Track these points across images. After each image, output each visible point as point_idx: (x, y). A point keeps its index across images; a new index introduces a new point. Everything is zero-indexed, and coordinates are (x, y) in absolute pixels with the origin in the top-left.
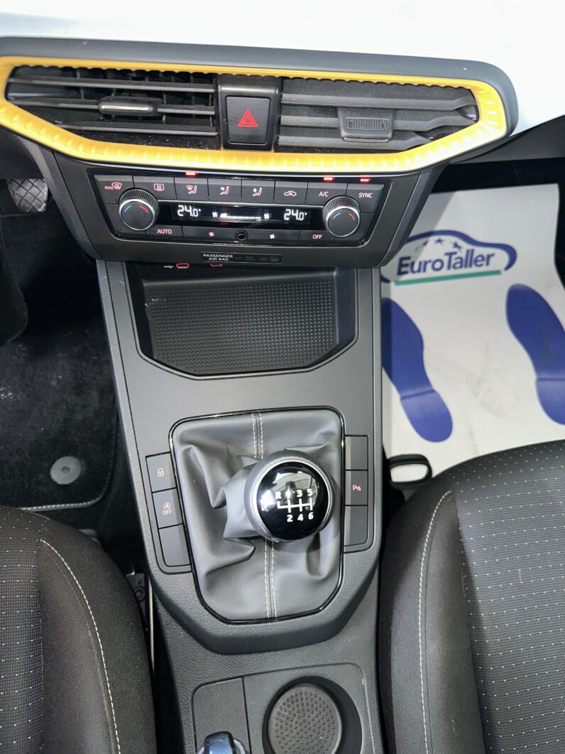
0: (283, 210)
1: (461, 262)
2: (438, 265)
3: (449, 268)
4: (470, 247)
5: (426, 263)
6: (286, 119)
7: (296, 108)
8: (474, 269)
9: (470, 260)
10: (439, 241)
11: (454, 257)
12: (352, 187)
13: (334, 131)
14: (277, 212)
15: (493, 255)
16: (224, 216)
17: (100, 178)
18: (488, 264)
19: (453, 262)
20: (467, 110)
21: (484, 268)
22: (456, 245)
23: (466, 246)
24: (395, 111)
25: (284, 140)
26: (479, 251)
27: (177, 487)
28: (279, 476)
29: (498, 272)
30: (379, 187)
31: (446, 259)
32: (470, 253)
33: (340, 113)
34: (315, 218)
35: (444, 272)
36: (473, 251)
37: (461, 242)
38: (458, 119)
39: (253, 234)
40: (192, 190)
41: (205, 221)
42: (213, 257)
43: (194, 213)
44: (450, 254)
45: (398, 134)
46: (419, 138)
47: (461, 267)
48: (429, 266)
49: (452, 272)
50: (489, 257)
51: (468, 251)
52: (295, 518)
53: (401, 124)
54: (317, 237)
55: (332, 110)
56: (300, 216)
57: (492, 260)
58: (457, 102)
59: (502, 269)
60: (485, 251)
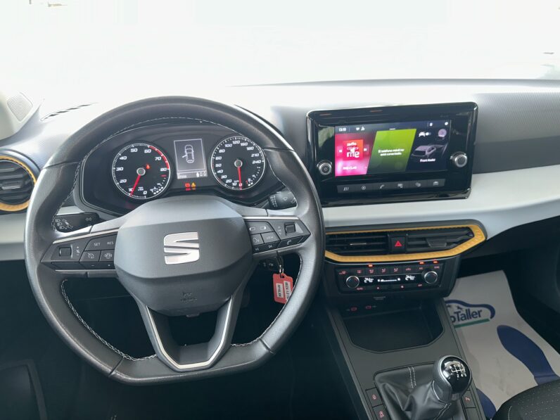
0: (405, 276)
1: (465, 316)
2: (453, 319)
3: (459, 320)
4: (467, 308)
6: (411, 243)
7: (412, 239)
8: (473, 320)
9: (469, 315)
10: (449, 307)
11: (460, 314)
12: (431, 265)
13: (426, 245)
14: (403, 277)
15: (481, 311)
16: (382, 281)
17: (338, 271)
18: (480, 316)
19: (460, 317)
20: (469, 234)
21: (478, 319)
22: (459, 308)
23: (465, 308)
24: (445, 237)
25: (409, 250)
26: (472, 310)
27: (384, 404)
28: (446, 364)
29: (487, 320)
30: (442, 264)
31: (456, 316)
32: (468, 311)
33: (427, 240)
34: (419, 278)
35: (457, 322)
36: (469, 310)
37: (461, 306)
38: (467, 237)
39: (394, 287)
40: (371, 271)
41: (375, 283)
42: (377, 298)
43: (371, 280)
44: (457, 313)
45: (449, 244)
46: (455, 244)
47: (465, 319)
49: (461, 322)
50: (479, 312)
51: (466, 310)
52: (460, 376)
53: (449, 240)
54: (420, 285)
55: (424, 239)
56: (412, 278)
57: (481, 313)
58: (466, 232)
59: (489, 318)
60: (476, 309)
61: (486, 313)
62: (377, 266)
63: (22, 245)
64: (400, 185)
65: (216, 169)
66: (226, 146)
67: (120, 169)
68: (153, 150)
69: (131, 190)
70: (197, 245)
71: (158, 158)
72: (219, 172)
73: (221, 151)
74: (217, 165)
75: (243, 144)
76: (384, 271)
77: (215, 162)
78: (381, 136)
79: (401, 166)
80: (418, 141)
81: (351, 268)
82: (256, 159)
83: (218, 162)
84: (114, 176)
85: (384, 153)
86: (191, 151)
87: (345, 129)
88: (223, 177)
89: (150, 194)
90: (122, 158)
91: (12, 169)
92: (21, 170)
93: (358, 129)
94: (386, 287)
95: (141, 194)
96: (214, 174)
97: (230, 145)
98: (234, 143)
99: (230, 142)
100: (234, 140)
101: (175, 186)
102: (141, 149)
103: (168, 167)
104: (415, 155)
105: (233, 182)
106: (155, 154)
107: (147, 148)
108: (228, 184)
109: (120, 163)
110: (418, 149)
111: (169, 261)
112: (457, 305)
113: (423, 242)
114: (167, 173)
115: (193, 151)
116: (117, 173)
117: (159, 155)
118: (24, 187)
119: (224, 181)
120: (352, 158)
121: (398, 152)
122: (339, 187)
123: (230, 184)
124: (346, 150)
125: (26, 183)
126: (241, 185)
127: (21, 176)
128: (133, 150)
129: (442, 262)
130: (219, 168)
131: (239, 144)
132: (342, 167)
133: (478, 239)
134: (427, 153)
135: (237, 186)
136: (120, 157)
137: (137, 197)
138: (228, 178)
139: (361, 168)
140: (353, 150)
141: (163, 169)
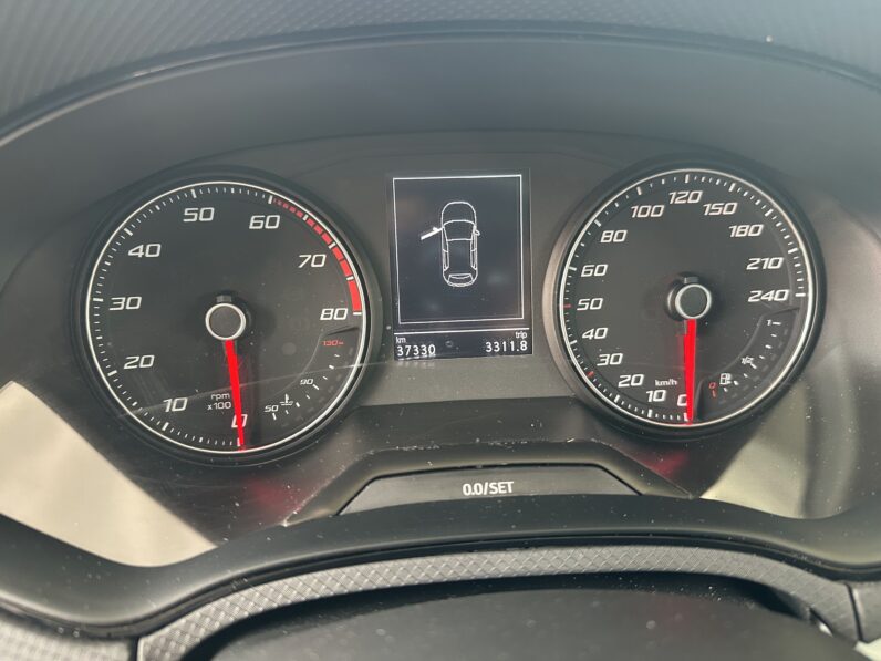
66: (637, 212)
68: (289, 218)
72: (590, 335)
73: (609, 237)
75: (712, 209)
77: (580, 288)
82: (767, 280)
86: (467, 230)
88: (608, 360)
90: (139, 251)
95: (218, 426)
96: (569, 343)
97: (653, 211)
98: (675, 199)
99: (656, 194)
100: (681, 186)
102: (232, 209)
103: (354, 306)
105: (649, 385)
106: (298, 236)
107: (266, 209)
108: (629, 395)
109: (126, 275)
115: (476, 233)
116: (110, 322)
117: (319, 245)
119: (611, 378)
123: (636, 397)
128: (194, 216)
130: (592, 319)
131: (700, 207)
135: (669, 407)
136: (132, 242)
137: (201, 445)
138: (627, 368)
141: (330, 315)
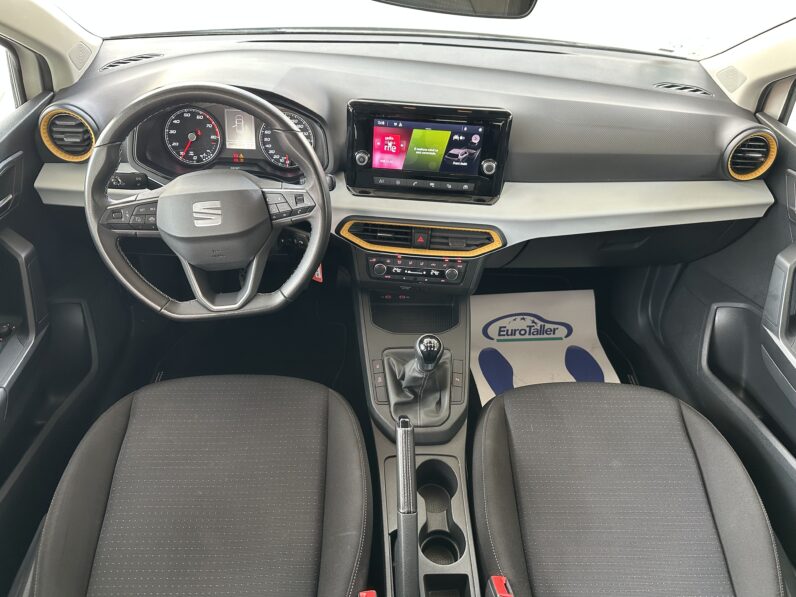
0: (431, 271)
1: (537, 331)
2: (523, 332)
3: (530, 334)
4: (543, 323)
5: (515, 331)
6: (433, 240)
7: (435, 237)
8: (545, 336)
9: (542, 331)
10: (524, 319)
11: (532, 328)
12: (455, 264)
13: (447, 244)
14: (429, 271)
15: (557, 328)
16: (409, 272)
17: (369, 258)
18: (554, 334)
19: (532, 331)
20: (490, 239)
21: (552, 336)
22: (533, 322)
23: (540, 323)
24: (466, 238)
25: (432, 246)
26: (548, 326)
27: (384, 372)
29: (561, 339)
31: (528, 329)
32: (543, 327)
33: (449, 239)
34: (442, 274)
35: (527, 336)
36: (544, 325)
37: (536, 320)
38: (487, 241)
39: (420, 279)
40: (399, 262)
41: (402, 273)
42: (404, 288)
43: (399, 271)
44: (530, 327)
45: (468, 245)
46: (476, 247)
47: (537, 334)
48: (517, 332)
49: (532, 337)
50: (554, 330)
51: (541, 326)
53: (469, 242)
54: (443, 281)
55: (447, 238)
56: (437, 273)
57: (556, 331)
58: (486, 237)
59: (563, 336)
60: (552, 326)
61: (562, 331)
62: (406, 258)
63: (83, 193)
64: (432, 184)
65: (264, 143)
67: (172, 132)
68: (205, 117)
69: (182, 153)
70: (219, 212)
71: (209, 126)
72: (267, 146)
74: (266, 139)
76: (410, 263)
77: (264, 136)
78: (417, 133)
79: (435, 165)
80: (452, 144)
81: (381, 257)
83: (267, 136)
84: (167, 139)
85: (419, 151)
87: (383, 123)
88: (271, 152)
89: (199, 160)
90: (175, 122)
91: (73, 123)
92: (81, 125)
93: (395, 124)
94: (411, 278)
95: (191, 158)
96: (262, 147)
101: (224, 155)
102: (194, 115)
103: (218, 136)
104: (448, 157)
105: (280, 158)
106: (206, 120)
107: (199, 115)
108: (275, 159)
109: (173, 126)
110: (452, 152)
111: (198, 224)
112: (532, 318)
113: (444, 241)
114: (217, 141)
115: (243, 122)
116: (170, 135)
117: (210, 122)
118: (84, 140)
119: (272, 156)
120: (390, 152)
121: (432, 152)
122: (375, 178)
123: (278, 160)
124: (384, 143)
125: (86, 137)
126: (288, 162)
127: (81, 130)
128: (186, 115)
129: (466, 261)
130: (268, 143)
132: (379, 159)
133: (496, 244)
134: (460, 157)
135: (284, 163)
136: (173, 120)
137: (187, 162)
138: (276, 154)
139: (398, 164)
140: (390, 144)
141: (213, 137)
